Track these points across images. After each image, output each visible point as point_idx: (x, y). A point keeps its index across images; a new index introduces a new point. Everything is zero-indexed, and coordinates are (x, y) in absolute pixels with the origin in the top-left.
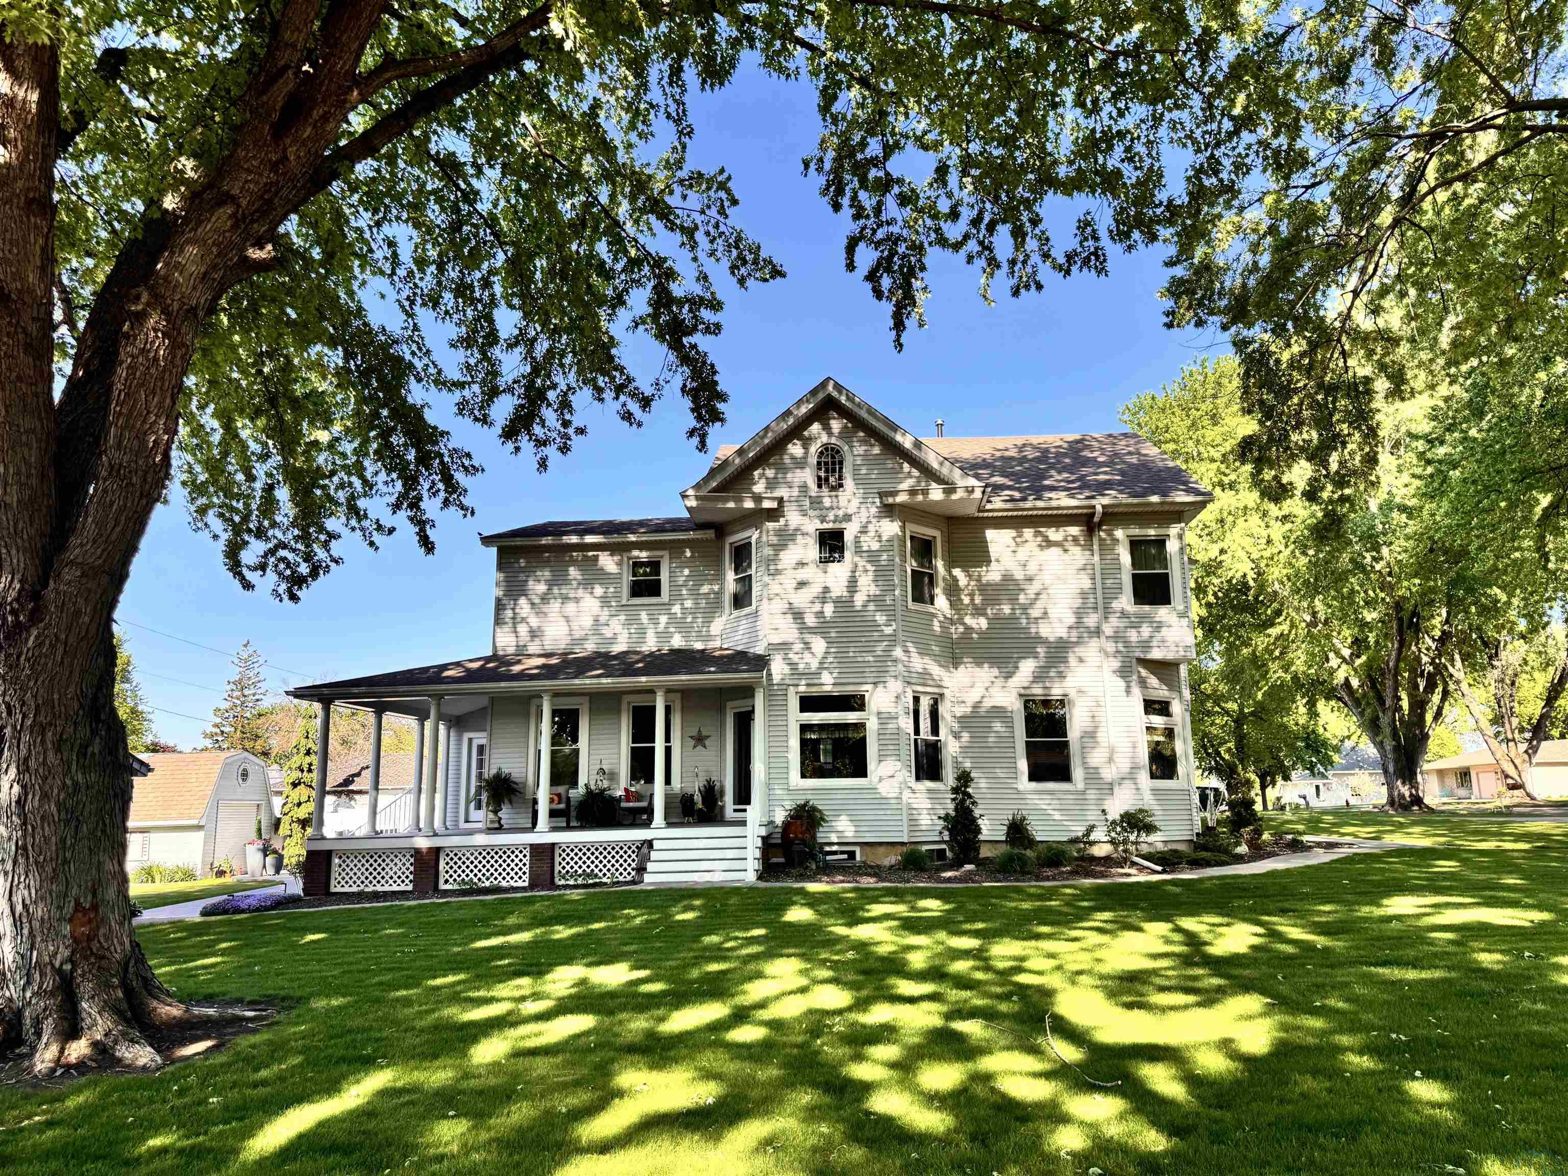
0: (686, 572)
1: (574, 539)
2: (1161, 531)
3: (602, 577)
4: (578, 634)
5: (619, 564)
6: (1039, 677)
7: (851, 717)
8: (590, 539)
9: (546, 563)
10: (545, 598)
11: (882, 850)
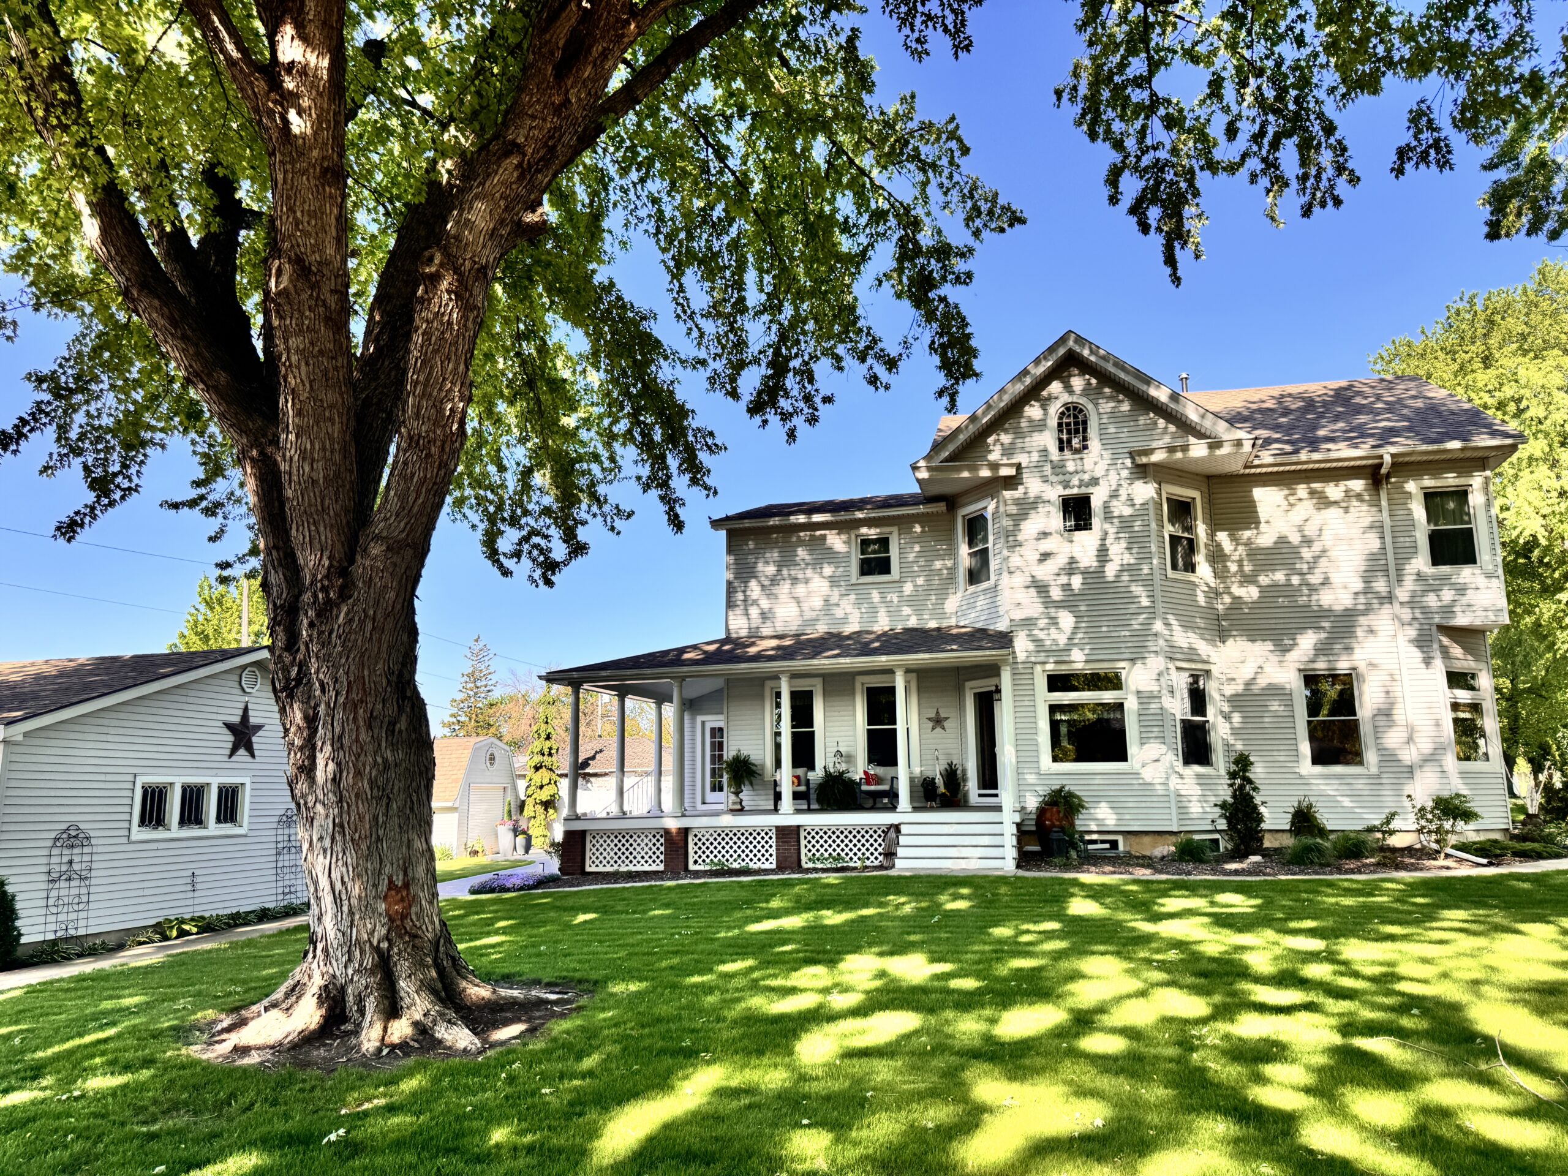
0: (917, 548)
1: (802, 519)
2: (1462, 481)
3: (831, 556)
4: (808, 615)
5: (847, 542)
6: (1322, 649)
7: (1108, 696)
8: (817, 518)
9: (772, 545)
10: (774, 581)
11: (1146, 840)
